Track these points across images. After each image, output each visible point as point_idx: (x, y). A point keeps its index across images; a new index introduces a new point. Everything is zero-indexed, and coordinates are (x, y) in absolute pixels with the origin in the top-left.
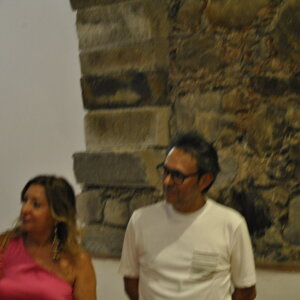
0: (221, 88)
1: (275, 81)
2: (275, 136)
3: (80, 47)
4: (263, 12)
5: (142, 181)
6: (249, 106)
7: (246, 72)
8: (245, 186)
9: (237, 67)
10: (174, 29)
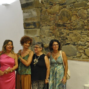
0: (50, 25)
1: (60, 24)
2: (59, 34)
3: (23, 17)
4: (58, 11)
5: (35, 43)
6: (55, 29)
7: (54, 23)
9: (53, 22)
10: (41, 14)
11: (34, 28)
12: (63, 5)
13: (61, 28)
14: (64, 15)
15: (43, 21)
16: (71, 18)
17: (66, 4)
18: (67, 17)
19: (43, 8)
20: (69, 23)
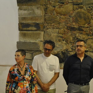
0: (59, 28)
1: (74, 28)
2: (73, 40)
3: (19, 15)
4: (71, 12)
5: (39, 49)
6: (66, 33)
7: (66, 25)
8: (65, 51)
9: (64, 24)
10: (46, 13)
11: (36, 30)
12: (78, 4)
13: (76, 32)
14: (80, 17)
15: (49, 22)
16: (90, 21)
17: (82, 4)
18: (85, 19)
19: (48, 6)
20: (87, 27)
